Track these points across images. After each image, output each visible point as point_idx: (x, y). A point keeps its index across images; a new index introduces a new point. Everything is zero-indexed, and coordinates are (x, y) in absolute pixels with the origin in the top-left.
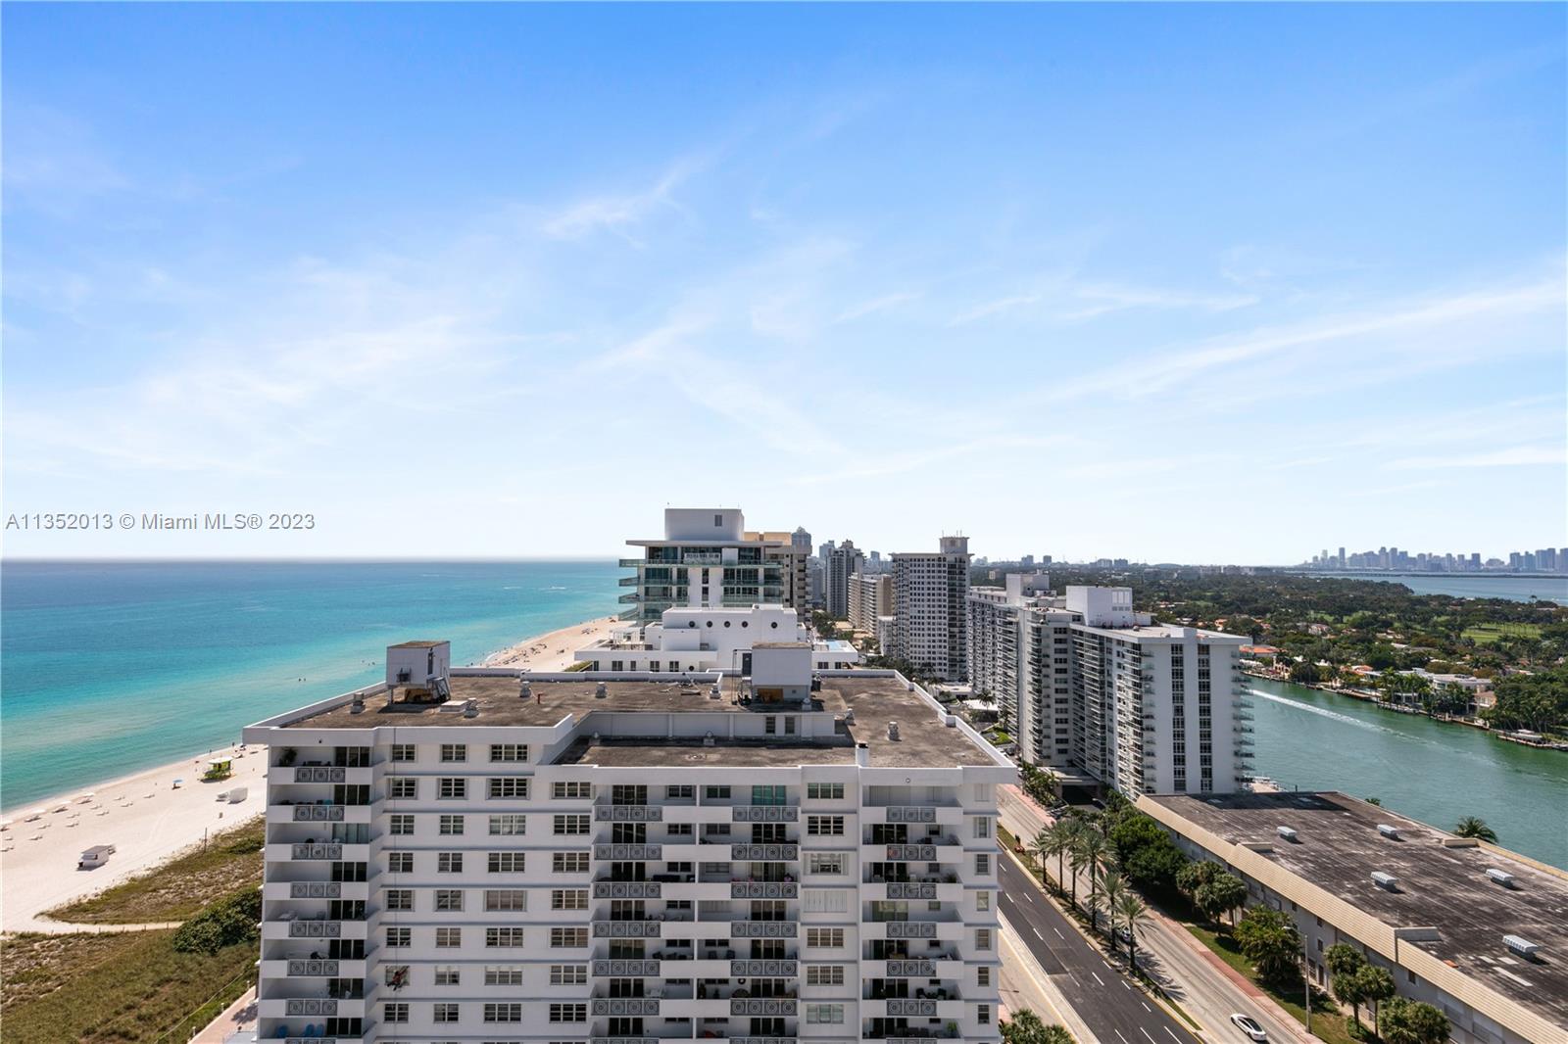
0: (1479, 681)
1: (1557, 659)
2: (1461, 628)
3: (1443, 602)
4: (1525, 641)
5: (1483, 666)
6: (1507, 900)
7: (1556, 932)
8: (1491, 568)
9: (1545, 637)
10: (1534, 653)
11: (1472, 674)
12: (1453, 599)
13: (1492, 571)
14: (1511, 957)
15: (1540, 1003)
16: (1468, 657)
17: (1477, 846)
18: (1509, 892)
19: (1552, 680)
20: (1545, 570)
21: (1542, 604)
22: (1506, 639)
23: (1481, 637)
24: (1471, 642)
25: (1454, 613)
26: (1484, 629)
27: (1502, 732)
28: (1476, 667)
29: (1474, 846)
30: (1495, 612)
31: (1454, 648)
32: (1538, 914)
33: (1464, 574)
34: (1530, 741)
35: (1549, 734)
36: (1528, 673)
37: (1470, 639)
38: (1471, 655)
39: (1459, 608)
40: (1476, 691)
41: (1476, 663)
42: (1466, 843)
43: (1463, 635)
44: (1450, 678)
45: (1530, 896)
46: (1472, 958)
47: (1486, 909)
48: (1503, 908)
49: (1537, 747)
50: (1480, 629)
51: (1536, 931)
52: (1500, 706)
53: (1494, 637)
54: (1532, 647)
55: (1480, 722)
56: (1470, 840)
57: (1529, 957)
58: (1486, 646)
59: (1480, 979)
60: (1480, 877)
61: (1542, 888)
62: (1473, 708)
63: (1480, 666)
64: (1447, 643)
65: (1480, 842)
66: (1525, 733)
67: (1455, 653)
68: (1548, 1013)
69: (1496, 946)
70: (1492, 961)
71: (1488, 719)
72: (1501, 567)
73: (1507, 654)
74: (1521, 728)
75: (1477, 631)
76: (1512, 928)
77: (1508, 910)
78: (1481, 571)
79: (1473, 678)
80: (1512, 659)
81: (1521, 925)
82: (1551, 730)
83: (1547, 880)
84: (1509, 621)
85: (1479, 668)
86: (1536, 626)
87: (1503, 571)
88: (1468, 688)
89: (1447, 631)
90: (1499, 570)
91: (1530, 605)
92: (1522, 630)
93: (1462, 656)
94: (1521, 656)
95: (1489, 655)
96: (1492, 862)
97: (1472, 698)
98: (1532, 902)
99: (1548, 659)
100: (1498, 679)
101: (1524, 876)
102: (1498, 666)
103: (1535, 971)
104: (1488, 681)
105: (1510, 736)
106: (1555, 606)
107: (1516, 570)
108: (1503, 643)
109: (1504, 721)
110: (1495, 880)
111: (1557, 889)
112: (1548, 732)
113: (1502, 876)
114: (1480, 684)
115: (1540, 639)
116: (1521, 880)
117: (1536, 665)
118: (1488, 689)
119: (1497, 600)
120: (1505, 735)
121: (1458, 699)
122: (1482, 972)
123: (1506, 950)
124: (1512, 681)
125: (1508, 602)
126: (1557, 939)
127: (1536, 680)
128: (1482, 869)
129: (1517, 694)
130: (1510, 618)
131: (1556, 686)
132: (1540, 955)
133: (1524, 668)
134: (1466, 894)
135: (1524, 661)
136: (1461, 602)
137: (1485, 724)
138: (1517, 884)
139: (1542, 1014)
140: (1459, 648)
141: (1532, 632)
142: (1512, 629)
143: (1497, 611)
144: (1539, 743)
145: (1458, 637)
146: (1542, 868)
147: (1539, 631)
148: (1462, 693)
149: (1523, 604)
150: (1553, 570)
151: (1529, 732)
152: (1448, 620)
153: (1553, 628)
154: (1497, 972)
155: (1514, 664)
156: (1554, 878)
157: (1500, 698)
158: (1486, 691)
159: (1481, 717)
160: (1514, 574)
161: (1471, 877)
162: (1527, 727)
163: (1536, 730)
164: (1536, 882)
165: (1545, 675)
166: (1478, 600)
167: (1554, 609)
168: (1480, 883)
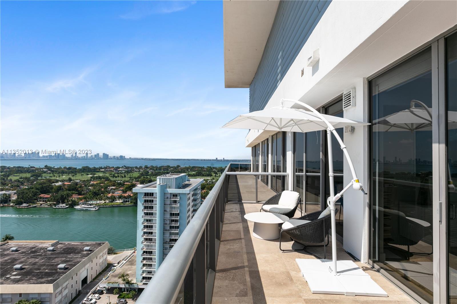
0: (13, 192)
1: (34, 182)
2: (8, 176)
3: (3, 168)
4: (26, 178)
5: (14, 187)
6: (16, 255)
7: (28, 258)
8: (18, 157)
9: (31, 176)
10: (28, 181)
11: (10, 190)
12: (6, 167)
13: (19, 158)
14: (16, 272)
15: (22, 281)
16: (10, 185)
17: (8, 243)
18: (16, 253)
19: (32, 188)
20: (33, 158)
21: (32, 167)
22: (21, 178)
23: (13, 178)
24: (11, 180)
25: (6, 172)
26: (15, 176)
27: (18, 206)
28: (12, 188)
29: (7, 243)
30: (18, 170)
31: (5, 182)
32: (24, 256)
33: (10, 159)
34: (25, 207)
35: (31, 204)
36: (26, 187)
37: (11, 179)
38: (11, 184)
39: (8, 170)
40: (11, 195)
41: (12, 186)
42: (5, 243)
43: (9, 178)
44: (4, 192)
45: (22, 251)
46: (3, 278)
47: (9, 261)
48: (14, 258)
49: (27, 208)
50: (14, 176)
51: (23, 261)
52: (18, 198)
53: (18, 178)
54: (27, 179)
55: (12, 204)
56: (6, 242)
57: (21, 269)
58: (15, 181)
59: (6, 283)
60: (8, 252)
61: (25, 247)
62: (10, 200)
63: (13, 187)
64: (3, 181)
65: (9, 241)
66: (24, 205)
67: (6, 184)
68: (24, 282)
69: (12, 270)
70: (10, 276)
71: (14, 203)
72: (22, 157)
73: (21, 182)
74: (23, 204)
75: (13, 176)
76: (17, 263)
77: (16, 258)
78: (16, 158)
79: (11, 191)
80: (22, 184)
81: (19, 261)
82: (31, 202)
83: (27, 245)
84: (22, 173)
85: (13, 188)
86: (30, 174)
87: (22, 158)
88: (9, 195)
89: (4, 177)
90: (21, 158)
91: (29, 168)
92: (26, 175)
93: (8, 185)
94: (25, 183)
95: (16, 184)
96: (12, 245)
97: (10, 197)
98: (23, 253)
99: (32, 183)
100: (18, 190)
101: (21, 246)
102: (18, 186)
103: (22, 272)
104: (15, 191)
105: (20, 207)
106: (35, 168)
107: (26, 158)
108: (20, 179)
109: (18, 202)
110: (13, 251)
111: (30, 246)
112: (30, 203)
113: (14, 249)
114: (12, 193)
115: (30, 177)
116: (20, 248)
117: (29, 184)
118: (15, 194)
119: (19, 166)
120: (19, 206)
121: (6, 198)
122: (6, 281)
123: (14, 270)
124: (22, 190)
125: (23, 167)
126: (28, 260)
127: (28, 189)
128: (8, 249)
129: (23, 194)
130: (23, 172)
131: (33, 190)
132: (23, 267)
133: (26, 186)
134: (3, 259)
135: (26, 184)
136: (9, 168)
137: (13, 205)
138: (19, 249)
139: (23, 284)
140: (7, 182)
141: (28, 175)
142: (23, 175)
143: (20, 170)
144: (28, 207)
145: (7, 179)
146: (26, 242)
147: (30, 175)
148: (7, 196)
149: (27, 168)
150: (35, 158)
151: (25, 204)
152: (4, 174)
153: (34, 174)
154: (11, 278)
155: (23, 185)
156: (29, 243)
157: (18, 196)
158: (14, 194)
159: (12, 203)
160: (25, 159)
161: (5, 253)
162: (25, 203)
163: (27, 203)
164: (24, 246)
165: (31, 187)
166: (14, 167)
167: (34, 169)
168: (8, 254)
